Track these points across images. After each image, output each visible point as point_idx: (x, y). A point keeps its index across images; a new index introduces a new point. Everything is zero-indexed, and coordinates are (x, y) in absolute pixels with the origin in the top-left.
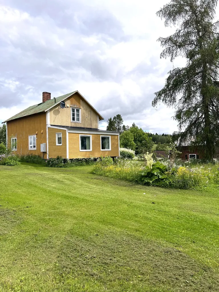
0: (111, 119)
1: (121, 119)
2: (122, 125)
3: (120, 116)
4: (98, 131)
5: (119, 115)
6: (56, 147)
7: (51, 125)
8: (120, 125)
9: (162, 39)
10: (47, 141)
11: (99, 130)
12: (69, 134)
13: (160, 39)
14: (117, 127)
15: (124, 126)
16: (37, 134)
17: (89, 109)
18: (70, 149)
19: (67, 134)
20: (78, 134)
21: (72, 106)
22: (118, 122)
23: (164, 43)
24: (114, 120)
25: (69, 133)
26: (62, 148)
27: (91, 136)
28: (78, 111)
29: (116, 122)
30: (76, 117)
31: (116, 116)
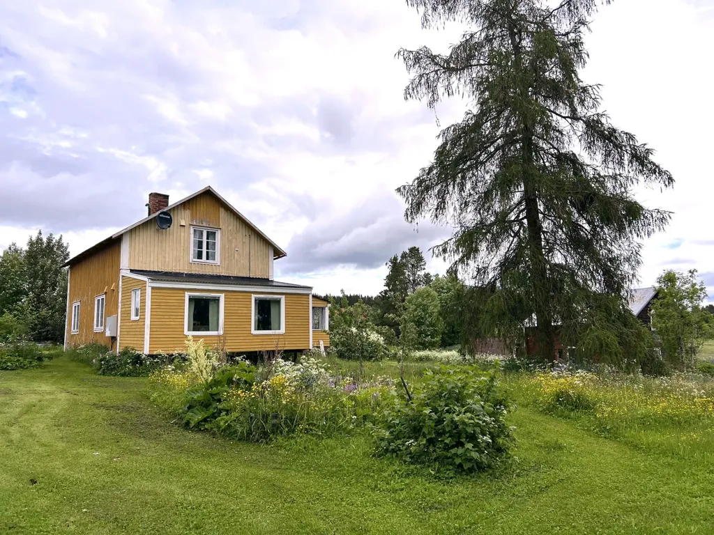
0: (395, 259)
1: (421, 259)
2: (422, 273)
3: (418, 250)
4: (270, 284)
5: (415, 247)
6: (131, 324)
7: (132, 271)
8: (418, 273)
9: (406, 53)
10: (119, 310)
11: (272, 281)
12: (153, 291)
13: (402, 53)
14: (411, 278)
15: (427, 275)
16: (106, 293)
17: (243, 231)
18: (154, 330)
19: (149, 291)
20: (182, 292)
21: (195, 223)
22: (413, 265)
23: (410, 62)
24: (404, 261)
25: (153, 288)
26: (138, 326)
27: (222, 297)
28: (211, 235)
29: (407, 266)
30: (204, 250)
31: (408, 251)
